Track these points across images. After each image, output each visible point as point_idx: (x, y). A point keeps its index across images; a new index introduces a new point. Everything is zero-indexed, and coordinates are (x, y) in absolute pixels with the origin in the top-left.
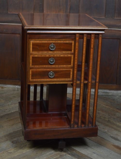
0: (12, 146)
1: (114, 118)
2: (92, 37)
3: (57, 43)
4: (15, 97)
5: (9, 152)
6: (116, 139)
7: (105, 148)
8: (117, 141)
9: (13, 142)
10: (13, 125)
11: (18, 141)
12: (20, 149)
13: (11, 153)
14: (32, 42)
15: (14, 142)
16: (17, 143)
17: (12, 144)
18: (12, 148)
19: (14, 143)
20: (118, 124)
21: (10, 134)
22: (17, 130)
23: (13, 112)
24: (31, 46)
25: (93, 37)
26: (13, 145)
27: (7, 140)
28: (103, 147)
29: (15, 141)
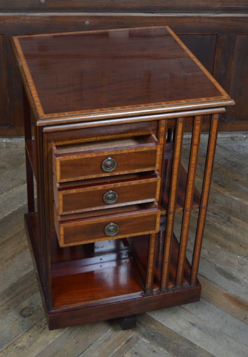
0: (23, 325)
1: (214, 214)
2: (197, 122)
3: (119, 154)
4: (4, 168)
5: (19, 345)
6: (230, 277)
7: (212, 306)
8: (232, 282)
9: (22, 314)
10: (14, 256)
11: (33, 308)
12: (41, 332)
13: (23, 348)
14: (59, 159)
15: (24, 313)
16: (30, 315)
17: (21, 318)
18: (23, 332)
19: (24, 316)
20: (225, 228)
21: (12, 288)
22: (26, 273)
23: (7, 215)
24: (58, 168)
25: (199, 122)
26: (24, 323)
27: (8, 309)
28: (207, 303)
29: (26, 308)
